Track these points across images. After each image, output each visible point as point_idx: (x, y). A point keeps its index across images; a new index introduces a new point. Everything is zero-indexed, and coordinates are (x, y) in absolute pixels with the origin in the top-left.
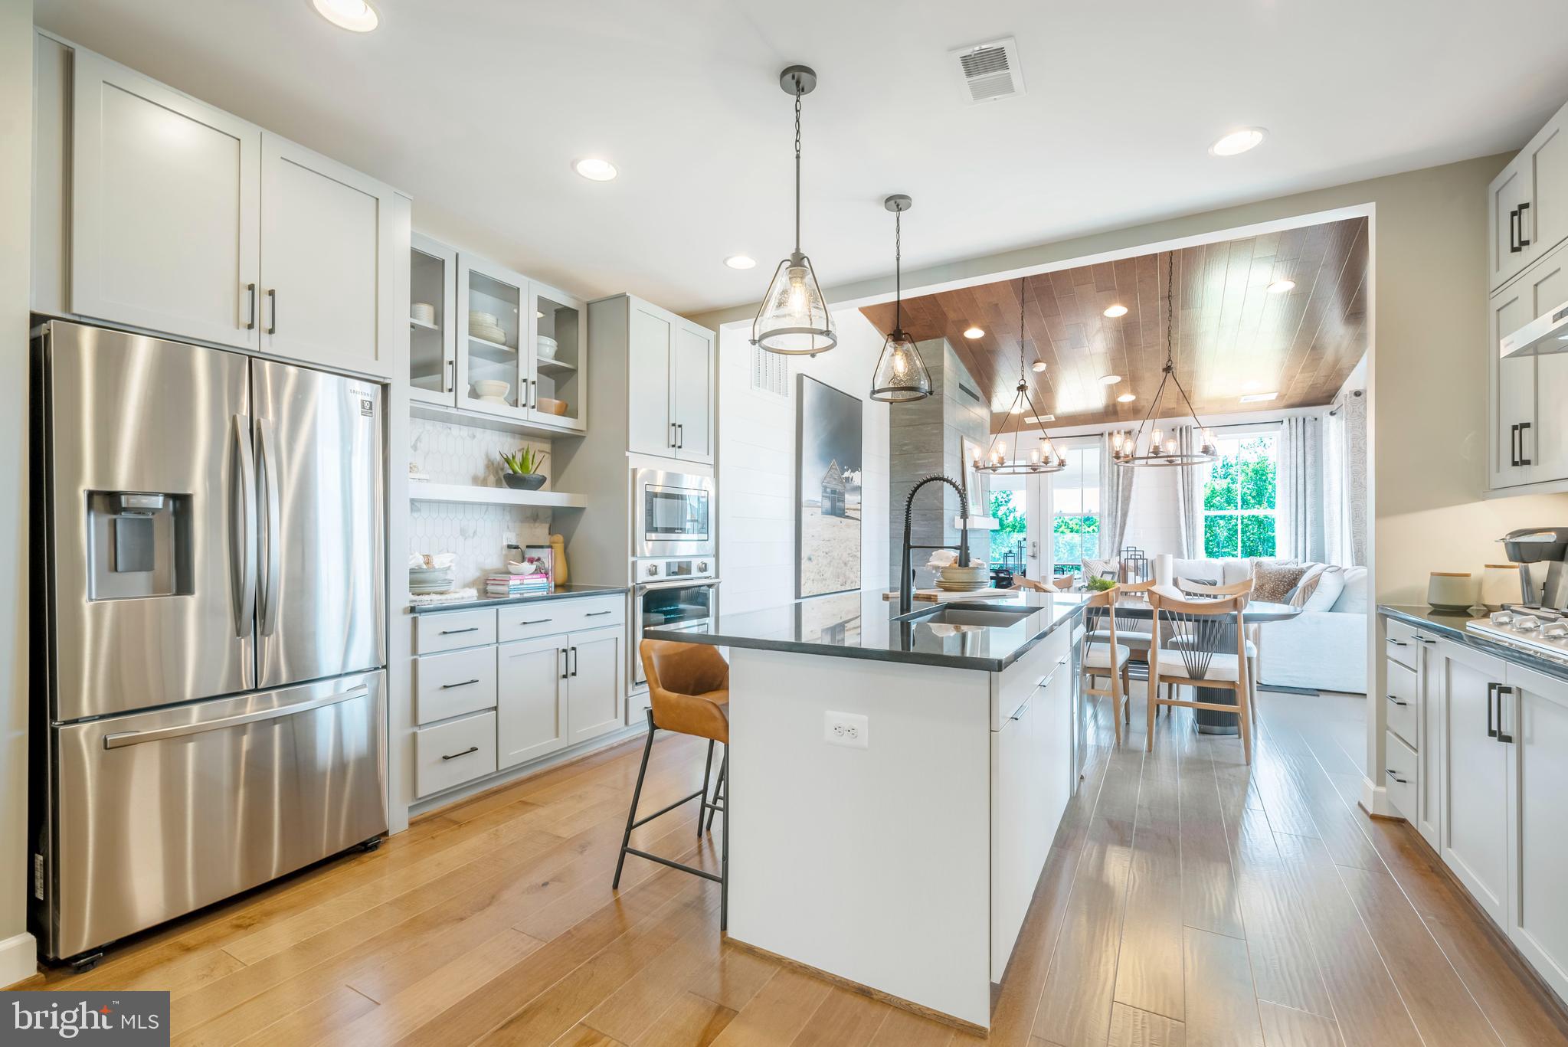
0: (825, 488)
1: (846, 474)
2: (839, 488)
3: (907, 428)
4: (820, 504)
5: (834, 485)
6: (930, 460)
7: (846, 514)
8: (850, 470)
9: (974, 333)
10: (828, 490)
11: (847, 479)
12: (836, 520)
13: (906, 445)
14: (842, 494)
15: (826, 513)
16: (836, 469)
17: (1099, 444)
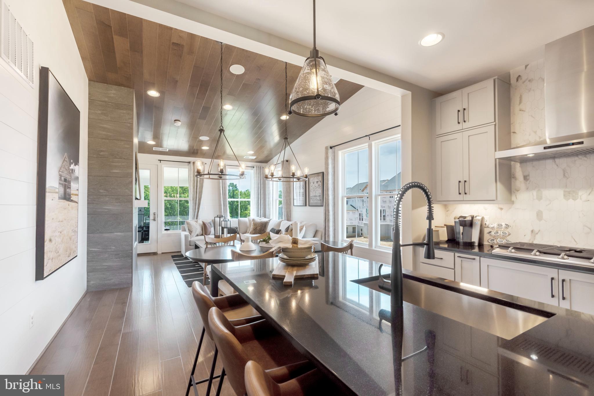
0: (61, 176)
1: (72, 167)
2: (68, 177)
3: (104, 140)
4: (57, 190)
5: (65, 175)
6: (123, 164)
7: (71, 199)
8: (74, 164)
9: (153, 93)
10: (63, 178)
11: (72, 170)
12: (67, 203)
13: (102, 151)
14: (69, 182)
15: (60, 198)
16: (67, 162)
17: (188, 167)
